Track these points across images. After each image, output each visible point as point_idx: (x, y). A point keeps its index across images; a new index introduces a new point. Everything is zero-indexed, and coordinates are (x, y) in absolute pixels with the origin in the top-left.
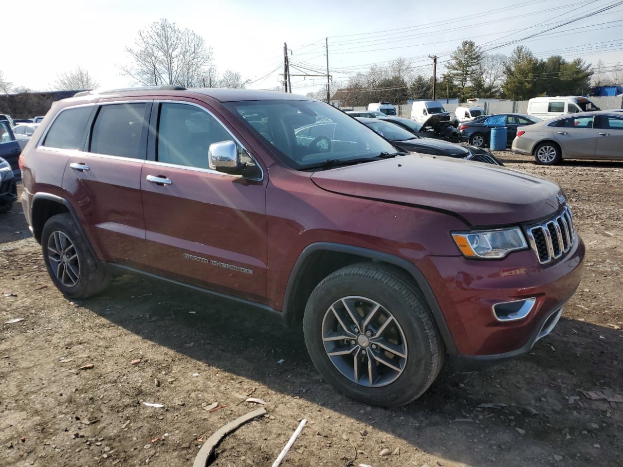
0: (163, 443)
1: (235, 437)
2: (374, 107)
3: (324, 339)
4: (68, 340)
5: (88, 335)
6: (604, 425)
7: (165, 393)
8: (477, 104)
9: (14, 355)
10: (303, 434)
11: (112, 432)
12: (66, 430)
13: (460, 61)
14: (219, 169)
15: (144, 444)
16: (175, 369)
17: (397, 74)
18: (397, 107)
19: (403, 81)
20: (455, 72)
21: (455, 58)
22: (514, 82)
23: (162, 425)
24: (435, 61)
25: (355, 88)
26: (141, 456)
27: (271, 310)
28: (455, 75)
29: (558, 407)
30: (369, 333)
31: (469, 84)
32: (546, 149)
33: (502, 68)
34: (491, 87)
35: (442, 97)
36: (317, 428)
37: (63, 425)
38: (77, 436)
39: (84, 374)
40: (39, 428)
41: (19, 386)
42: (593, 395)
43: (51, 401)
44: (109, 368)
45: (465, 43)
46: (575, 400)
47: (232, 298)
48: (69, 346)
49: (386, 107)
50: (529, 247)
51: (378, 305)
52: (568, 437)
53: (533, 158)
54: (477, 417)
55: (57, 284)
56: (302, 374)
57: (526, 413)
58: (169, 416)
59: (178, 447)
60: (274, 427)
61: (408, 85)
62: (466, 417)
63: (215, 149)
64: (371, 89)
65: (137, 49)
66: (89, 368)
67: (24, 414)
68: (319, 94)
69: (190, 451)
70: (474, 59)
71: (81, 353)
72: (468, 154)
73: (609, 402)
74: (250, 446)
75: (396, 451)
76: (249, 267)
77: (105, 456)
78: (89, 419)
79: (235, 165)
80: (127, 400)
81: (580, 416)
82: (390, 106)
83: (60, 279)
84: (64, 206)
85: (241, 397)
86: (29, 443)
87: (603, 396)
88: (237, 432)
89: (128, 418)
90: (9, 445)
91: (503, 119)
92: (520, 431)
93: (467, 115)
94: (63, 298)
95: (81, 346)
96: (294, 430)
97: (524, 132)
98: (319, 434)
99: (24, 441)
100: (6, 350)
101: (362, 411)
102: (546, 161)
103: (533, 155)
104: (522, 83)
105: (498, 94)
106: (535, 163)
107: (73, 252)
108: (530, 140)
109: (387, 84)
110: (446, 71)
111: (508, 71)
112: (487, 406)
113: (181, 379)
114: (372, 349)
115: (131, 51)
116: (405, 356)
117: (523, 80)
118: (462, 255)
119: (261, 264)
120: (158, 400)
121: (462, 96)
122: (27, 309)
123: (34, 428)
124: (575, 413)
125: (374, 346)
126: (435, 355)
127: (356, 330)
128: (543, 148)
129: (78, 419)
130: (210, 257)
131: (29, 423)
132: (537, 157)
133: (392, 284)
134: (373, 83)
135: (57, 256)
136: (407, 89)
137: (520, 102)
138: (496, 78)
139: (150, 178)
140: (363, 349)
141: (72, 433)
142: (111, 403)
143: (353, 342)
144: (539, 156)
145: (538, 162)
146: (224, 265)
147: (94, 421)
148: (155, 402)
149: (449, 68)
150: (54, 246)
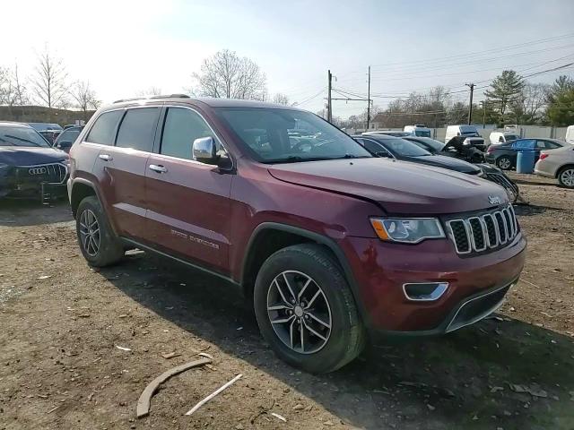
0: (120, 376)
1: (178, 379)
2: (409, 129)
3: (269, 308)
4: (78, 295)
5: (95, 294)
6: (517, 413)
7: (136, 341)
8: (514, 130)
9: (36, 302)
10: (234, 384)
11: (84, 363)
12: (52, 358)
13: (499, 90)
14: (199, 160)
15: (105, 374)
16: (151, 325)
17: (435, 100)
18: (432, 130)
19: (442, 107)
20: (495, 99)
21: (494, 87)
22: (557, 110)
23: (124, 363)
24: (472, 88)
25: (394, 112)
26: (99, 383)
27: (232, 281)
28: (494, 102)
29: (478, 393)
30: (303, 304)
31: (508, 110)
32: (570, 172)
33: (544, 96)
34: (531, 115)
35: (479, 123)
36: (247, 382)
37: (51, 355)
38: (58, 362)
39: (81, 321)
40: (33, 354)
41: (30, 324)
42: (518, 388)
43: (49, 336)
44: (100, 319)
45: (506, 72)
46: (498, 390)
47: (205, 270)
48: (77, 300)
49: (421, 129)
50: (447, 237)
51: (310, 279)
52: (475, 418)
53: (556, 181)
54: (394, 391)
55: (84, 253)
56: (253, 340)
57: (443, 394)
58: (132, 358)
59: (130, 380)
60: (213, 377)
61: (447, 111)
62: (384, 390)
63: (198, 143)
64: (410, 113)
65: (201, 74)
66: (86, 317)
67: (26, 343)
68: (361, 117)
69: (138, 385)
70: (514, 87)
71: (84, 306)
72: (479, 171)
73: (532, 396)
74: (187, 387)
75: (309, 408)
76: (216, 242)
77: (73, 379)
78: (72, 353)
79: (211, 156)
80: (105, 343)
81: (497, 404)
82: (425, 129)
83: (87, 249)
84: (91, 188)
85: (195, 351)
86: (21, 363)
87: (527, 390)
88: (181, 376)
89: (101, 355)
90: (6, 363)
91: (533, 143)
92: (431, 407)
93: (501, 139)
94: (86, 265)
95: (86, 301)
96: (228, 381)
97: (547, 156)
98: (247, 386)
99: (18, 361)
100: (30, 298)
101: (292, 374)
102: (570, 184)
103: (556, 177)
104: (565, 111)
105: (539, 121)
106: (558, 186)
107: (96, 227)
108: (554, 164)
109: (427, 109)
110: (485, 98)
111: (551, 100)
112: (408, 383)
113: (154, 333)
114: (305, 319)
115: (196, 76)
116: (330, 327)
117: (567, 108)
118: (378, 238)
119: (225, 240)
120: (129, 346)
121: (501, 122)
122: (57, 270)
123: (29, 354)
124: (493, 400)
125: (306, 316)
126: (354, 327)
127: (294, 301)
128: (567, 171)
129: (63, 351)
130: (189, 233)
131: (27, 350)
132: (560, 180)
133: (321, 261)
134: (412, 108)
135: (86, 230)
136: (446, 114)
137: (558, 129)
138: (539, 105)
139: (152, 166)
140: (298, 318)
141: (54, 361)
142: (92, 344)
143: (291, 312)
144: (563, 179)
145: (562, 185)
146: (199, 240)
147: (75, 355)
148: (126, 347)
149: (488, 95)
150: (84, 223)
